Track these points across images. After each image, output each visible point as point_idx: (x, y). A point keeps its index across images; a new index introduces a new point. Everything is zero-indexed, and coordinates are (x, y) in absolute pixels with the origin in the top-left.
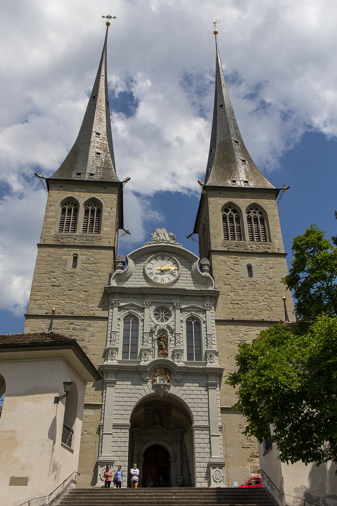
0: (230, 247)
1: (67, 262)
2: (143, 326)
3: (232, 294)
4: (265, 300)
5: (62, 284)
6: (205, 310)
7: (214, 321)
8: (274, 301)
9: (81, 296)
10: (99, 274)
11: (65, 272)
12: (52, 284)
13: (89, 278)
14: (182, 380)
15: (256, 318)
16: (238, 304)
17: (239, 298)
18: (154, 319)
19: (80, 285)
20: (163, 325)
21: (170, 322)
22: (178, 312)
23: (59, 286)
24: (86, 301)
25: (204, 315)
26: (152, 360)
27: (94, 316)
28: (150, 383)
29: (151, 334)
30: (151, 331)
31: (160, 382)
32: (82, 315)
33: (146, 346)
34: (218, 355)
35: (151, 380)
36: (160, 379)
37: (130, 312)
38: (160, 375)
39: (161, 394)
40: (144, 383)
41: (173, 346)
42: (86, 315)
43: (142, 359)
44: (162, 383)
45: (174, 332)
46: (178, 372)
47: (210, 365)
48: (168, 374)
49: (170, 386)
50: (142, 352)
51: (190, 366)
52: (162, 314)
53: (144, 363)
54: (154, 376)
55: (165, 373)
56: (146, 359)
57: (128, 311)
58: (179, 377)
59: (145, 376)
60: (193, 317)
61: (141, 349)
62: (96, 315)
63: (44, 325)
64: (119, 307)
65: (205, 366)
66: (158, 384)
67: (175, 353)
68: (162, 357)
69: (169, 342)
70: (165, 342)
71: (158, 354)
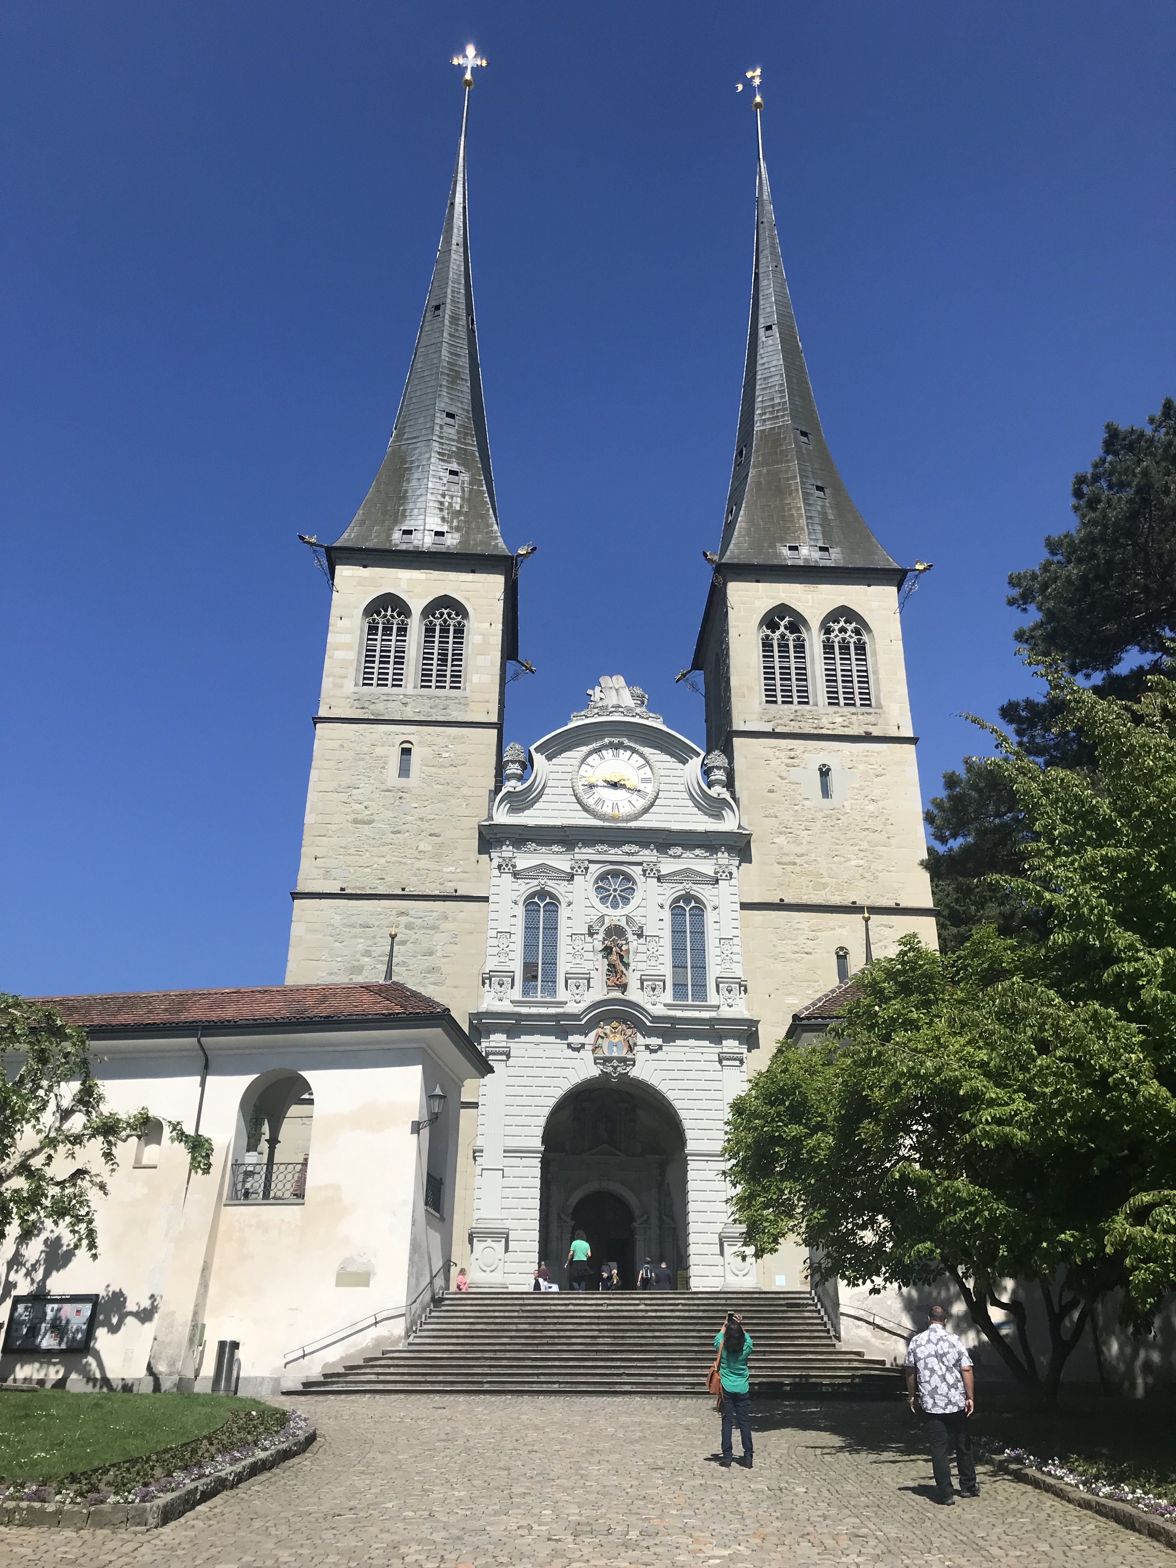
0: (780, 721)
1: (386, 763)
2: (571, 918)
3: (781, 840)
4: (862, 854)
5: (376, 817)
6: (717, 881)
7: (737, 907)
8: (881, 857)
9: (423, 846)
10: (465, 791)
11: (384, 787)
12: (353, 816)
13: (440, 801)
14: (660, 1048)
15: (834, 900)
16: (795, 864)
17: (798, 850)
18: (596, 902)
19: (421, 819)
20: (616, 916)
21: (633, 909)
22: (653, 882)
23: (370, 822)
24: (436, 856)
25: (714, 892)
26: (593, 999)
27: (455, 896)
28: (587, 1053)
29: (589, 937)
30: (589, 931)
31: (610, 1050)
32: (427, 892)
33: (579, 966)
34: (746, 987)
35: (589, 1047)
36: (611, 1044)
37: (539, 884)
38: (611, 1036)
39: (614, 1079)
40: (574, 1053)
41: (641, 966)
42: (436, 893)
43: (570, 997)
44: (615, 1054)
45: (642, 933)
46: (651, 1028)
47: (727, 1011)
48: (629, 1032)
49: (634, 1060)
50: (570, 981)
51: (679, 1013)
52: (615, 888)
53: (573, 1007)
54: (598, 1037)
55: (623, 1030)
56: (578, 997)
57: (534, 882)
58: (654, 1038)
59: (577, 1037)
60: (687, 897)
61: (568, 973)
62: (459, 893)
63: (338, 917)
64: (514, 874)
65: (714, 1014)
66: (607, 1055)
67: (646, 983)
68: (616, 992)
69: (631, 958)
70: (622, 958)
71: (606, 986)
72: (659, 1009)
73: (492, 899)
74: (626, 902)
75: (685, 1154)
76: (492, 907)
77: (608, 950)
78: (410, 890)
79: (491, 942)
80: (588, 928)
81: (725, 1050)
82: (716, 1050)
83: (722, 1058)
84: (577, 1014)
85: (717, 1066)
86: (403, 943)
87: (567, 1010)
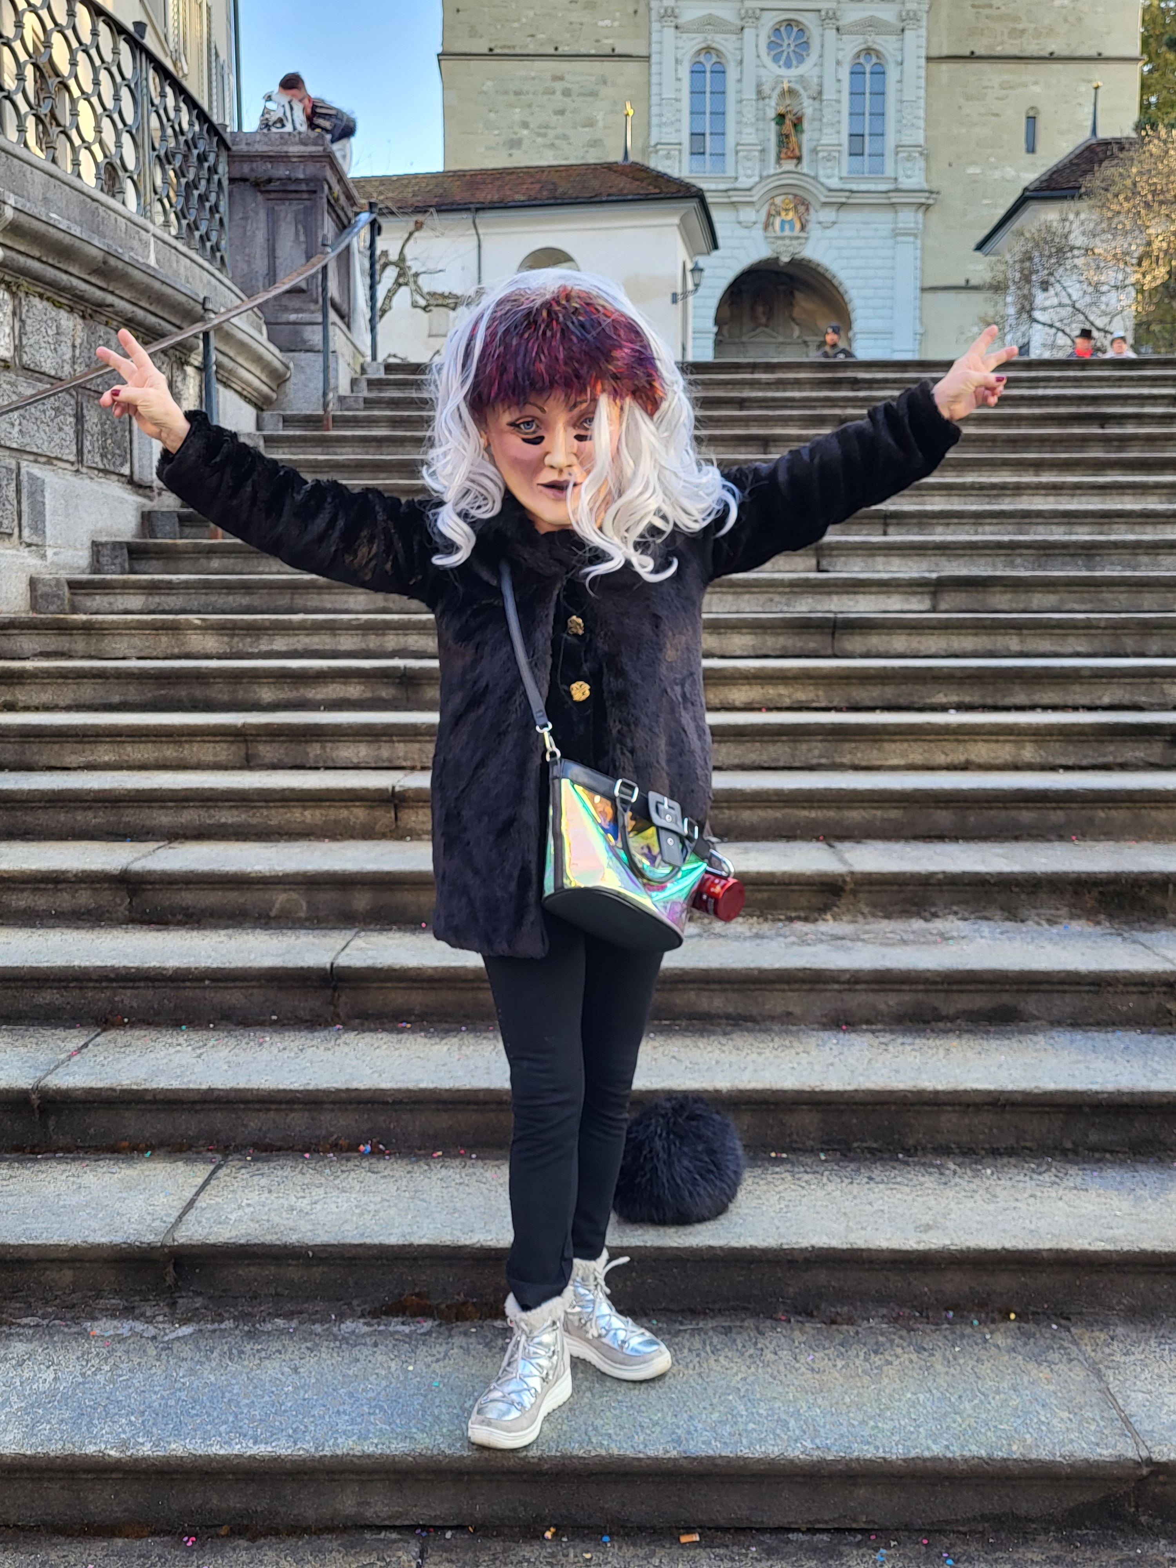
2: (740, 81)
6: (903, 30)
7: (923, 62)
14: (834, 223)
15: (1032, 49)
16: (991, 6)
18: (767, 60)
20: (789, 75)
21: (808, 68)
22: (831, 34)
24: (588, 8)
25: (898, 45)
26: (765, 174)
27: (613, 55)
28: (758, 232)
29: (761, 103)
30: (761, 95)
31: (782, 229)
32: (583, 51)
33: (750, 136)
34: (926, 156)
35: (760, 226)
36: (783, 222)
37: (706, 40)
38: (783, 213)
39: (785, 259)
40: (745, 232)
41: (816, 135)
42: (593, 52)
43: (741, 171)
44: (787, 233)
45: (818, 96)
46: (825, 204)
47: (906, 183)
48: (802, 209)
49: (807, 239)
50: (741, 154)
51: (855, 187)
52: (789, 42)
53: (744, 182)
54: (769, 215)
55: (795, 207)
56: (749, 172)
57: (700, 37)
58: (827, 215)
59: (748, 215)
60: (869, 51)
61: (738, 144)
62: (617, 52)
63: (490, 83)
64: (677, 27)
65: (891, 186)
66: (779, 234)
67: (821, 155)
68: (789, 165)
69: (806, 125)
70: (795, 125)
71: (779, 159)
72: (834, 183)
73: (654, 59)
74: (801, 60)
75: (851, 334)
76: (655, 69)
77: (781, 118)
78: (564, 49)
79: (655, 110)
80: (759, 92)
81: (900, 225)
82: (891, 226)
83: (896, 233)
84: (749, 190)
85: (890, 242)
86: (561, 112)
87: (738, 185)
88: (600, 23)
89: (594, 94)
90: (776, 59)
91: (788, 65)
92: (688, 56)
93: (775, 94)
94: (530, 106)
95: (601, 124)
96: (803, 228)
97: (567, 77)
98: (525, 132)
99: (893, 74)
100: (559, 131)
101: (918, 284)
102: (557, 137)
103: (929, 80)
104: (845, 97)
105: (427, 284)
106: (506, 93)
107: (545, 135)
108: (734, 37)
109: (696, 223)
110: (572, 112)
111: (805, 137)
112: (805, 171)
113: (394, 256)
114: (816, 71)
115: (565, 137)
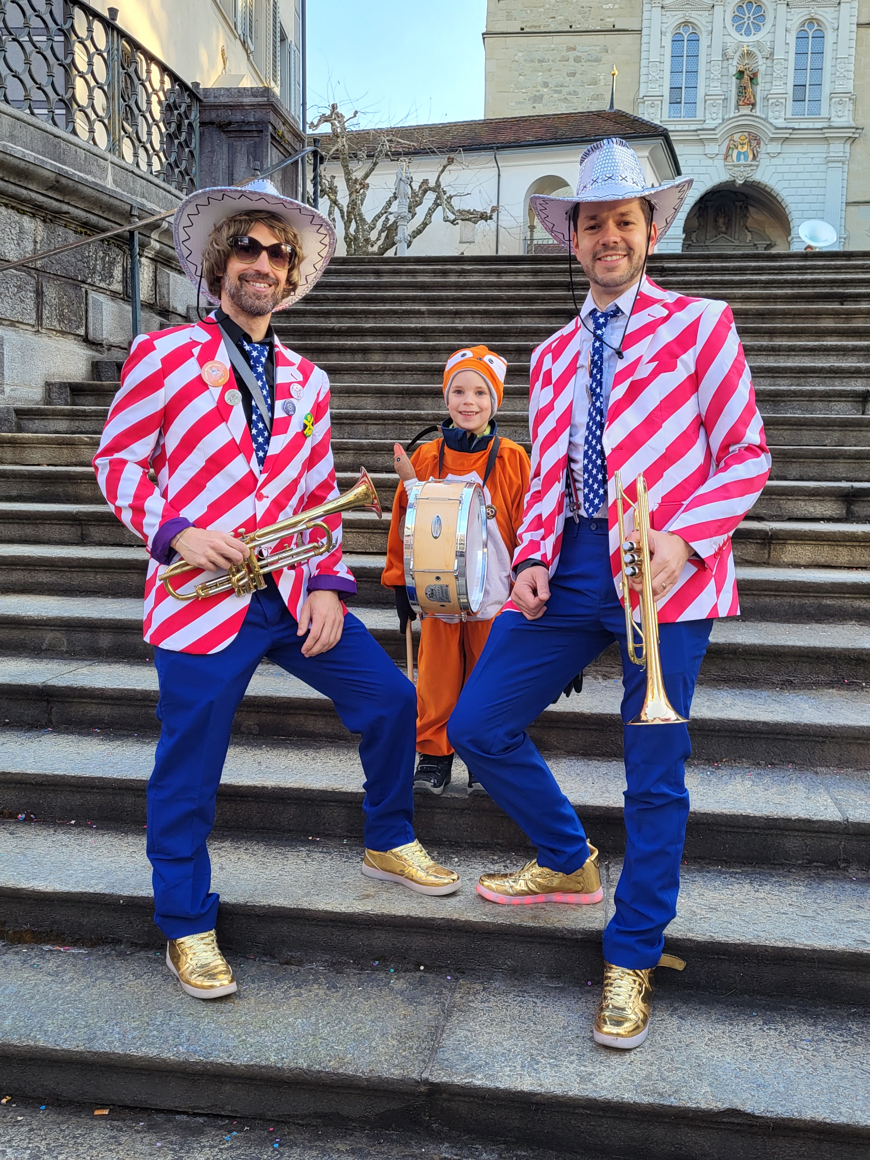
2: (710, 46)
6: (839, 3)
7: (854, 27)
14: (779, 153)
18: (732, 30)
20: (748, 41)
21: (763, 35)
22: (782, 8)
25: (835, 15)
26: (726, 117)
27: (614, 30)
28: (719, 162)
29: (726, 62)
30: (725, 57)
31: (738, 159)
32: (591, 28)
33: (716, 88)
34: (854, 100)
35: (722, 157)
36: (739, 154)
37: (685, 16)
38: (740, 147)
39: (740, 182)
40: (710, 162)
41: (768, 86)
42: (598, 28)
43: (708, 116)
44: (742, 162)
45: (770, 57)
46: (772, 139)
47: (837, 122)
48: (754, 143)
49: (758, 166)
50: (708, 102)
51: (796, 126)
52: (749, 16)
53: (710, 124)
54: (729, 148)
55: (749, 142)
56: (714, 116)
57: (680, 14)
58: (774, 148)
59: (712, 148)
60: (811, 21)
61: (706, 95)
62: (616, 27)
63: (520, 54)
64: (662, 7)
65: (825, 125)
66: (736, 163)
67: (770, 101)
68: (745, 110)
69: (760, 79)
70: (751, 79)
71: (738, 106)
72: (780, 123)
73: (644, 32)
74: (758, 28)
75: (789, 239)
76: (645, 39)
77: (741, 73)
78: (576, 27)
79: (644, 71)
80: (724, 55)
81: (831, 154)
82: (824, 155)
83: (828, 161)
84: (713, 130)
85: (823, 168)
86: (573, 74)
87: (705, 126)
88: (604, 6)
89: (597, 60)
90: (738, 29)
91: (748, 33)
92: (671, 29)
93: (737, 56)
94: (550, 70)
95: (602, 83)
96: (755, 157)
97: (578, 47)
98: (546, 90)
99: (830, 37)
100: (571, 89)
101: (844, 201)
102: (569, 94)
103: (858, 41)
104: (792, 56)
105: (457, 204)
106: (532, 61)
107: (560, 92)
108: (707, 13)
109: (662, 155)
110: (581, 74)
111: (759, 88)
112: (758, 114)
113: (432, 184)
114: (769, 38)
115: (575, 93)
